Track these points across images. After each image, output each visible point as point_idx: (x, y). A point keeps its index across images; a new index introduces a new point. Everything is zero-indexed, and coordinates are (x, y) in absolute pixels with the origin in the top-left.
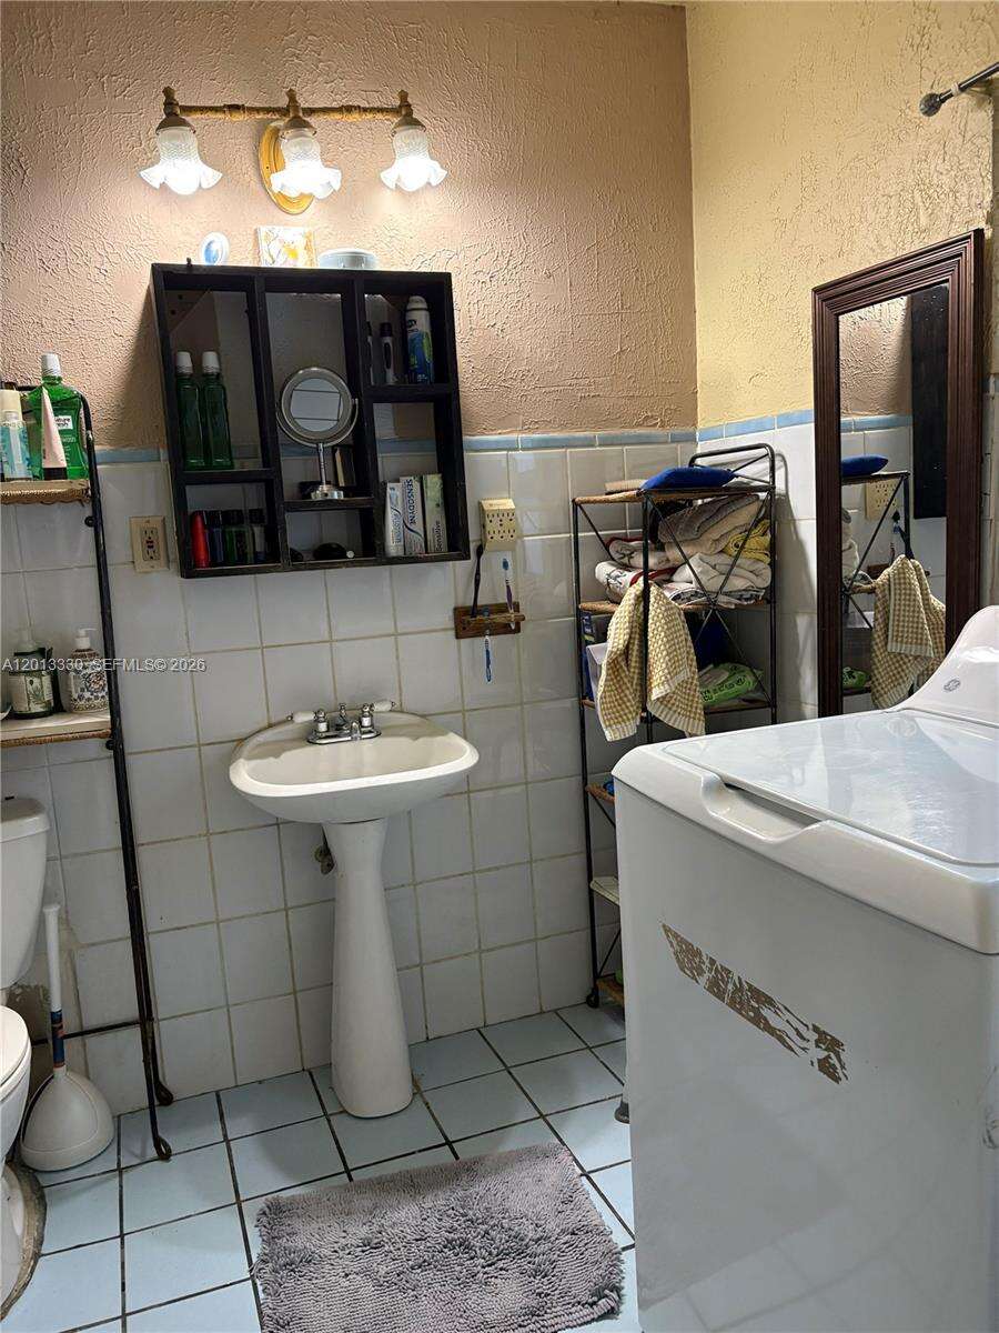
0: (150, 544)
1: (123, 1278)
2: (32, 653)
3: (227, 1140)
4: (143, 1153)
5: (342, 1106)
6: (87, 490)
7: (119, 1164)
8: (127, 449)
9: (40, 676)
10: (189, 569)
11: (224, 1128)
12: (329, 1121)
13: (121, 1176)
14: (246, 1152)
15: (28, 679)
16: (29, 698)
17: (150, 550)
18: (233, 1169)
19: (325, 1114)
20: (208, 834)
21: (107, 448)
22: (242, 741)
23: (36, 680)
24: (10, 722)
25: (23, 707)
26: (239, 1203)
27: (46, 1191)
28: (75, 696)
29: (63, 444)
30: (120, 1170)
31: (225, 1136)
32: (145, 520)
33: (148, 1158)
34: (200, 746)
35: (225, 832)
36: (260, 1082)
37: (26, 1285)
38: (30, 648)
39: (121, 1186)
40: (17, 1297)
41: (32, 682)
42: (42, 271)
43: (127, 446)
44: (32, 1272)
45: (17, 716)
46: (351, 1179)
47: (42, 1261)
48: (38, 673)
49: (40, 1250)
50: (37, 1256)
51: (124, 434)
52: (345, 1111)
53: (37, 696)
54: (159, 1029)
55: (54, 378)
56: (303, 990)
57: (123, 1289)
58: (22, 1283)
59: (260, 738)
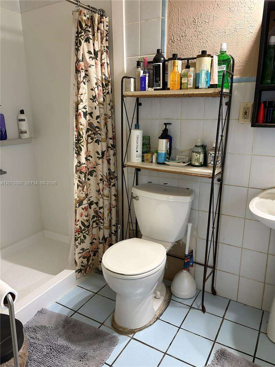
0: (245, 113)
1: (172, 341)
2: (199, 146)
3: (223, 318)
4: (199, 307)
5: (267, 332)
6: (220, 92)
7: (192, 305)
8: (245, 77)
9: (200, 154)
10: (255, 123)
11: (225, 313)
12: (259, 334)
13: (190, 309)
14: (227, 325)
15: (196, 154)
16: (195, 160)
17: (245, 115)
18: (220, 329)
19: (259, 330)
20: (245, 218)
21: (238, 77)
22: (264, 190)
23: (198, 155)
24: (188, 167)
25: (193, 163)
26: (215, 342)
27: (171, 301)
28: (209, 162)
29: (218, 76)
30: (191, 307)
31: (224, 316)
32: (246, 104)
33: (199, 309)
34: (248, 188)
35: (251, 220)
36: (245, 305)
37: (151, 325)
38: (199, 144)
39: (188, 312)
40: (147, 327)
41: (197, 156)
42: (229, 12)
43: (245, 76)
44: (154, 322)
45: (191, 165)
46: (253, 361)
47: (159, 320)
48: (199, 153)
49: (159, 317)
50: (158, 318)
51: (244, 72)
52: (267, 334)
53: (198, 160)
54: (216, 272)
55: (223, 52)
56: (268, 284)
57: (170, 345)
58: (150, 324)
59: (269, 191)
